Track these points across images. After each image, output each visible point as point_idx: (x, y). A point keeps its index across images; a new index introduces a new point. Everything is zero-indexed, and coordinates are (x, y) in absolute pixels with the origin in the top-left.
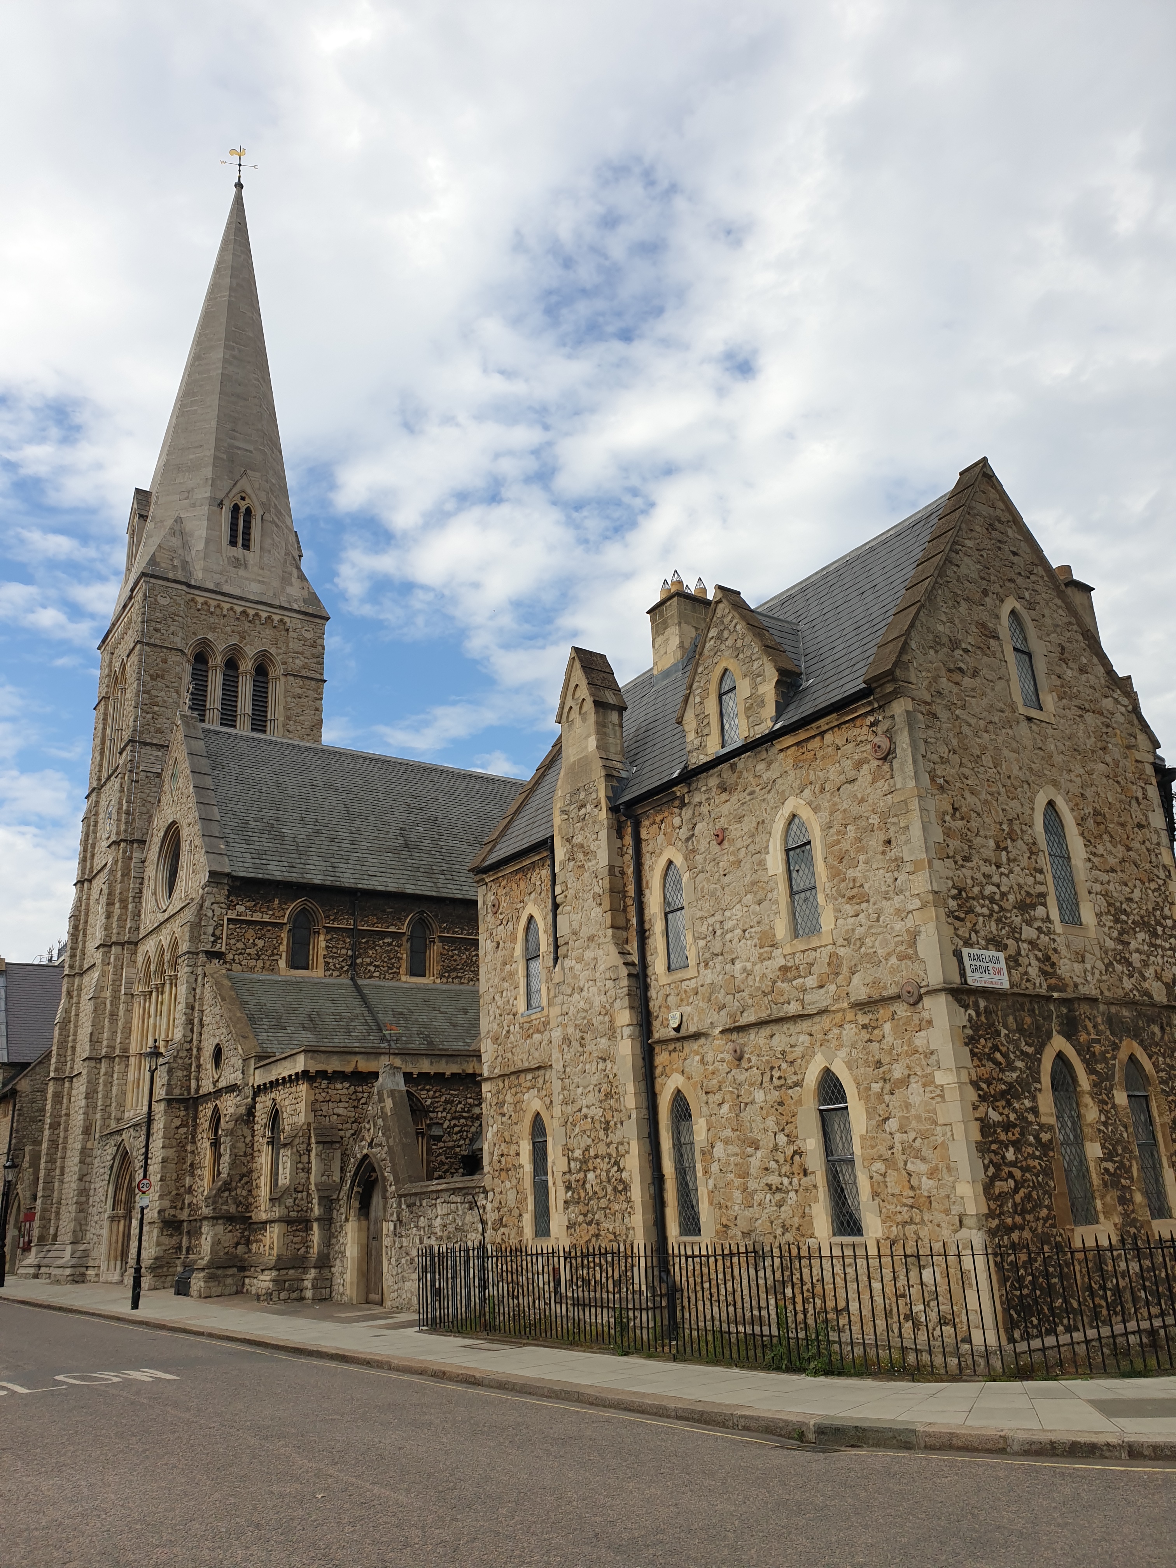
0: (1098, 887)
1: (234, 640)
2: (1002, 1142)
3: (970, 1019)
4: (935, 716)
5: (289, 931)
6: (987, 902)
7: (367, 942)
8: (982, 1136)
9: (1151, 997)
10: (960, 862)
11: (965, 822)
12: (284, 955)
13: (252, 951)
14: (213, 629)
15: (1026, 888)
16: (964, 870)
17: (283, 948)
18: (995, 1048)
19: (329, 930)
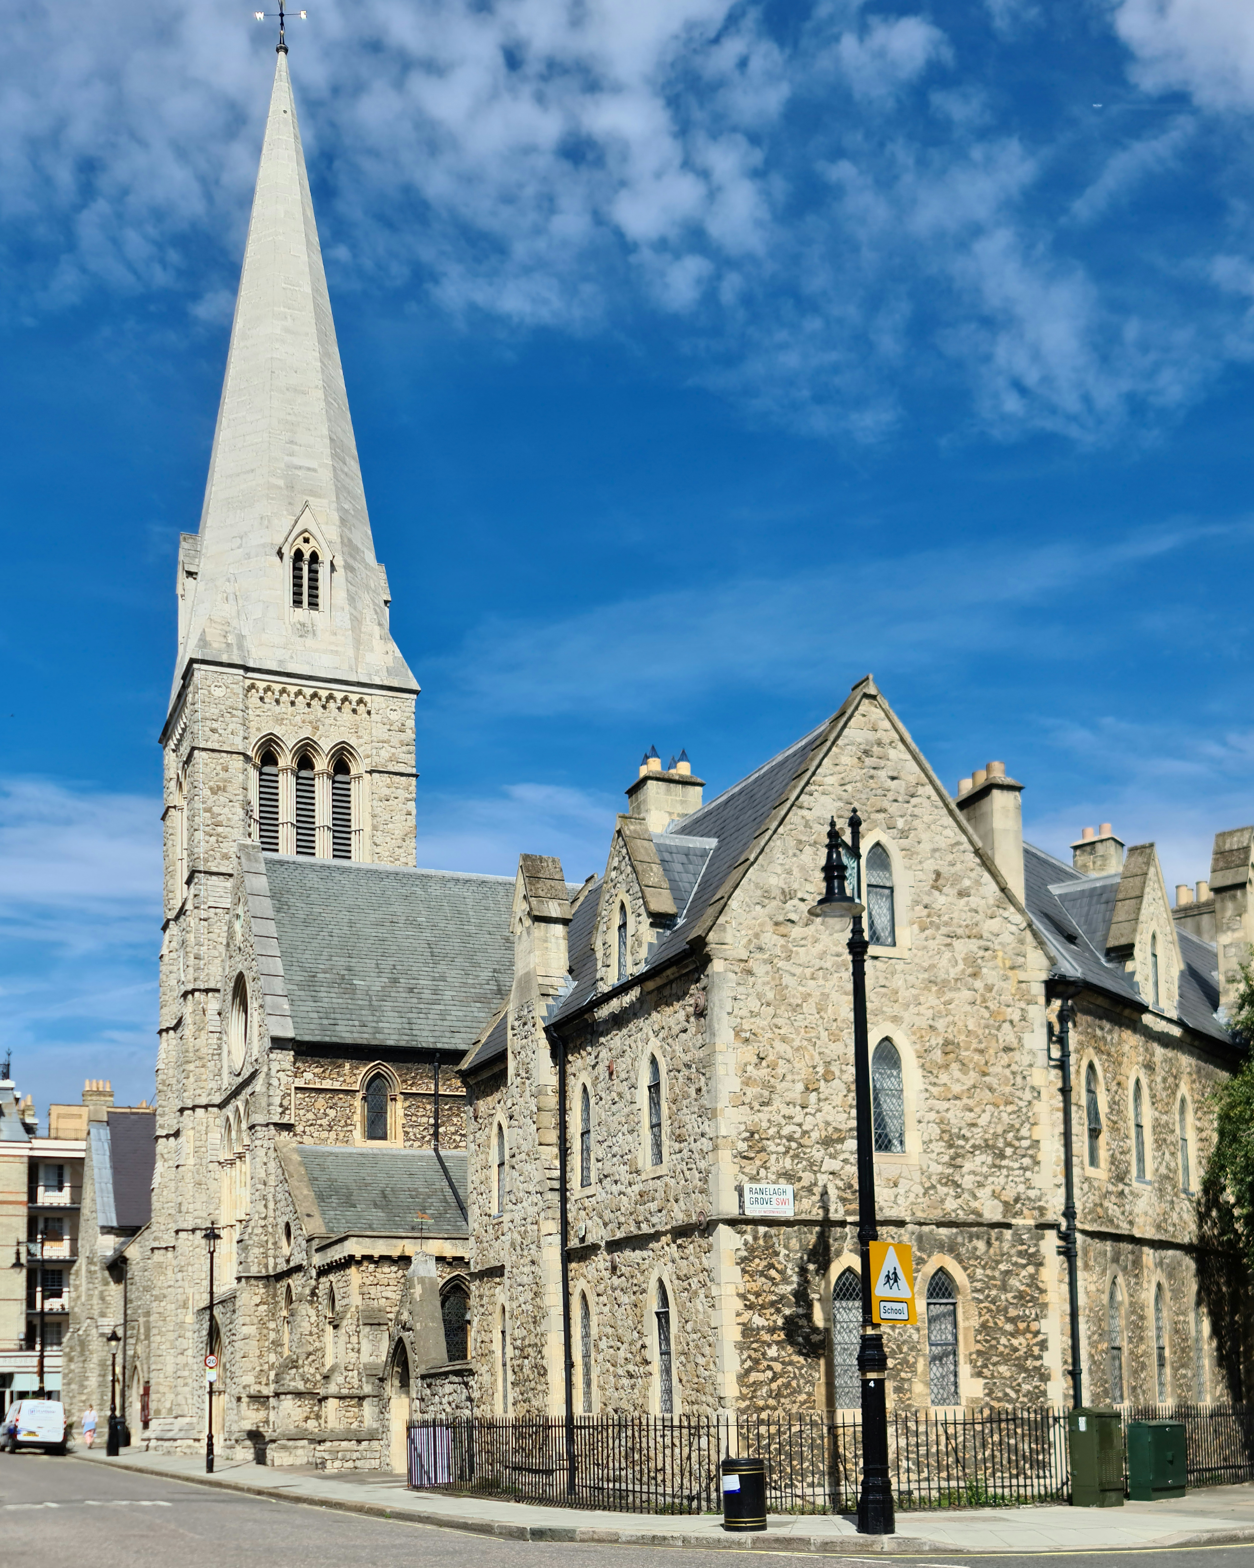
0: (933, 1116)
1: (306, 733)
2: (764, 1342)
3: (746, 1243)
4: (750, 972)
5: (364, 1098)
6: (784, 1141)
7: (450, 1109)
8: (743, 1336)
9: (980, 1215)
10: (757, 1107)
11: (769, 1070)
12: (358, 1125)
13: (325, 1122)
14: (280, 721)
15: (834, 1124)
16: (760, 1114)
17: (357, 1118)
18: (771, 1266)
19: (407, 1096)
